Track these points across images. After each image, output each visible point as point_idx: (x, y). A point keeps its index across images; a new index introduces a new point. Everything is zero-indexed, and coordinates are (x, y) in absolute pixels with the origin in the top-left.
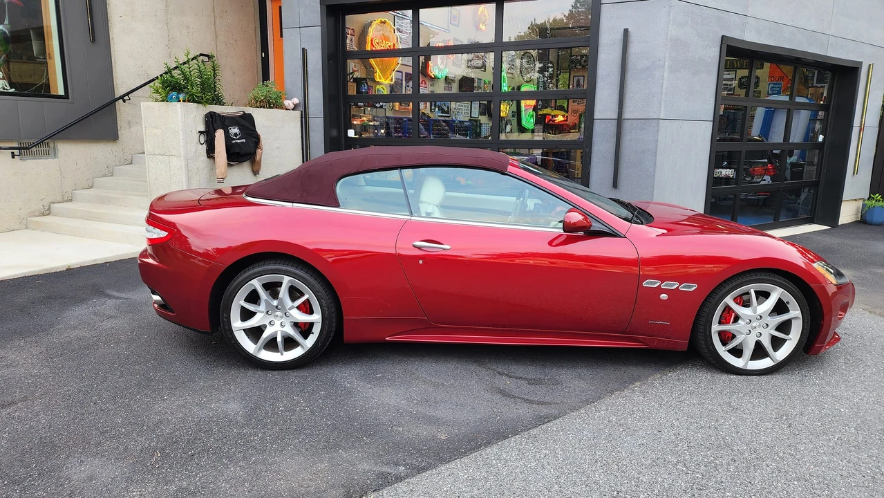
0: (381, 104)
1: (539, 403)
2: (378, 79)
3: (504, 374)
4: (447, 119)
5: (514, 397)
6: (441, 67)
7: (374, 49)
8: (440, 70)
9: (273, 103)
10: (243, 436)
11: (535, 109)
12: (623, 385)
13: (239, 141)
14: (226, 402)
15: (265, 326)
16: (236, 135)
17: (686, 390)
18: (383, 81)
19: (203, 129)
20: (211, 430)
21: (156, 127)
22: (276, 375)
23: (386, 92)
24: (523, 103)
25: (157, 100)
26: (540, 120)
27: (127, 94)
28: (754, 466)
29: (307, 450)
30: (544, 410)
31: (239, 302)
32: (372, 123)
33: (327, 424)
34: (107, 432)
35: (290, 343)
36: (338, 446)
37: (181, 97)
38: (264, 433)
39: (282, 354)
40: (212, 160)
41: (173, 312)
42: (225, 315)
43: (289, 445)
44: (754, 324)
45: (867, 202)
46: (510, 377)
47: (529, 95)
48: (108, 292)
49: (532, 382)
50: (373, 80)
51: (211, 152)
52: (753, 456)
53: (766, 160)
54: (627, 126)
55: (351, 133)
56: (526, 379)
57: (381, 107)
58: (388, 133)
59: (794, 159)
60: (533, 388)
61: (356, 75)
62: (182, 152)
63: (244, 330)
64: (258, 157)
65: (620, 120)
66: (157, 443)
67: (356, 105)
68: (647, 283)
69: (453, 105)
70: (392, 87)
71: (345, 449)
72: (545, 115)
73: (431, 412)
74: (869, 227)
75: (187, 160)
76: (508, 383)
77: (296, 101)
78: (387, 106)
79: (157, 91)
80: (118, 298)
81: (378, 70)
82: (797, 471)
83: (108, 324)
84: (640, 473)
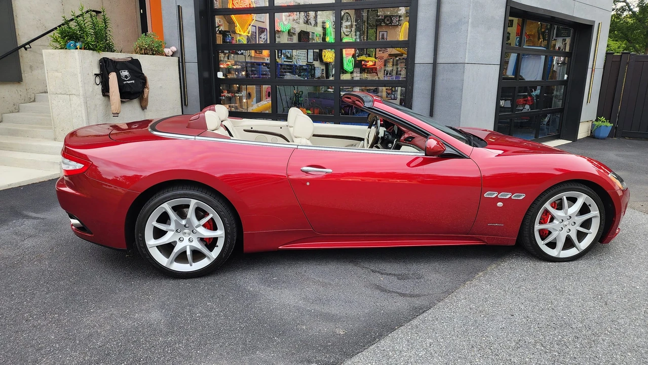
0: (242, 51)
1: (411, 296)
2: (238, 32)
3: (376, 272)
4: (290, 63)
5: (390, 292)
6: (285, 23)
7: (235, 7)
8: (284, 25)
9: (156, 51)
10: (168, 344)
11: (354, 56)
12: (471, 275)
13: (129, 82)
14: (148, 311)
15: (175, 242)
16: (126, 77)
17: (519, 277)
18: (242, 33)
19: (98, 72)
20: (138, 340)
21: (57, 71)
22: (187, 283)
23: (245, 42)
24: (344, 50)
25: (56, 48)
26: (359, 65)
27: (28, 43)
28: (594, 341)
29: (228, 353)
30: (417, 302)
31: (152, 222)
32: (235, 67)
33: (240, 327)
34: (41, 348)
35: (197, 255)
36: (255, 348)
37: (78, 45)
38: (187, 340)
39: (191, 265)
40: (107, 98)
41: (92, 234)
42: (140, 235)
43: (211, 350)
44: (565, 223)
45: (596, 123)
46: (382, 274)
47: (349, 45)
48: (25, 213)
49: (401, 277)
50: (234, 32)
51: (106, 91)
52: (590, 332)
53: (527, 94)
54: (440, 68)
55: (220, 75)
56: (395, 275)
57: (242, 54)
58: (247, 75)
59: (538, 92)
60: (402, 282)
61: (222, 28)
62: (81, 92)
63: (157, 247)
64: (145, 95)
65: (435, 64)
66: (91, 357)
67: (223, 52)
68: (488, 194)
69: (295, 52)
70: (248, 39)
71: (262, 351)
72: (361, 61)
73: (326, 309)
74: (598, 140)
75: (85, 98)
76: (381, 280)
77: (174, 49)
78: (247, 53)
79: (57, 40)
80: (35, 218)
81: (238, 24)
82: (627, 343)
83: (28, 243)
84: (510, 355)
